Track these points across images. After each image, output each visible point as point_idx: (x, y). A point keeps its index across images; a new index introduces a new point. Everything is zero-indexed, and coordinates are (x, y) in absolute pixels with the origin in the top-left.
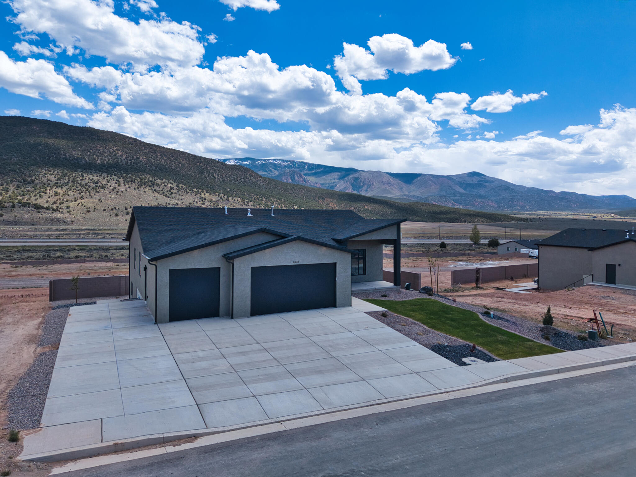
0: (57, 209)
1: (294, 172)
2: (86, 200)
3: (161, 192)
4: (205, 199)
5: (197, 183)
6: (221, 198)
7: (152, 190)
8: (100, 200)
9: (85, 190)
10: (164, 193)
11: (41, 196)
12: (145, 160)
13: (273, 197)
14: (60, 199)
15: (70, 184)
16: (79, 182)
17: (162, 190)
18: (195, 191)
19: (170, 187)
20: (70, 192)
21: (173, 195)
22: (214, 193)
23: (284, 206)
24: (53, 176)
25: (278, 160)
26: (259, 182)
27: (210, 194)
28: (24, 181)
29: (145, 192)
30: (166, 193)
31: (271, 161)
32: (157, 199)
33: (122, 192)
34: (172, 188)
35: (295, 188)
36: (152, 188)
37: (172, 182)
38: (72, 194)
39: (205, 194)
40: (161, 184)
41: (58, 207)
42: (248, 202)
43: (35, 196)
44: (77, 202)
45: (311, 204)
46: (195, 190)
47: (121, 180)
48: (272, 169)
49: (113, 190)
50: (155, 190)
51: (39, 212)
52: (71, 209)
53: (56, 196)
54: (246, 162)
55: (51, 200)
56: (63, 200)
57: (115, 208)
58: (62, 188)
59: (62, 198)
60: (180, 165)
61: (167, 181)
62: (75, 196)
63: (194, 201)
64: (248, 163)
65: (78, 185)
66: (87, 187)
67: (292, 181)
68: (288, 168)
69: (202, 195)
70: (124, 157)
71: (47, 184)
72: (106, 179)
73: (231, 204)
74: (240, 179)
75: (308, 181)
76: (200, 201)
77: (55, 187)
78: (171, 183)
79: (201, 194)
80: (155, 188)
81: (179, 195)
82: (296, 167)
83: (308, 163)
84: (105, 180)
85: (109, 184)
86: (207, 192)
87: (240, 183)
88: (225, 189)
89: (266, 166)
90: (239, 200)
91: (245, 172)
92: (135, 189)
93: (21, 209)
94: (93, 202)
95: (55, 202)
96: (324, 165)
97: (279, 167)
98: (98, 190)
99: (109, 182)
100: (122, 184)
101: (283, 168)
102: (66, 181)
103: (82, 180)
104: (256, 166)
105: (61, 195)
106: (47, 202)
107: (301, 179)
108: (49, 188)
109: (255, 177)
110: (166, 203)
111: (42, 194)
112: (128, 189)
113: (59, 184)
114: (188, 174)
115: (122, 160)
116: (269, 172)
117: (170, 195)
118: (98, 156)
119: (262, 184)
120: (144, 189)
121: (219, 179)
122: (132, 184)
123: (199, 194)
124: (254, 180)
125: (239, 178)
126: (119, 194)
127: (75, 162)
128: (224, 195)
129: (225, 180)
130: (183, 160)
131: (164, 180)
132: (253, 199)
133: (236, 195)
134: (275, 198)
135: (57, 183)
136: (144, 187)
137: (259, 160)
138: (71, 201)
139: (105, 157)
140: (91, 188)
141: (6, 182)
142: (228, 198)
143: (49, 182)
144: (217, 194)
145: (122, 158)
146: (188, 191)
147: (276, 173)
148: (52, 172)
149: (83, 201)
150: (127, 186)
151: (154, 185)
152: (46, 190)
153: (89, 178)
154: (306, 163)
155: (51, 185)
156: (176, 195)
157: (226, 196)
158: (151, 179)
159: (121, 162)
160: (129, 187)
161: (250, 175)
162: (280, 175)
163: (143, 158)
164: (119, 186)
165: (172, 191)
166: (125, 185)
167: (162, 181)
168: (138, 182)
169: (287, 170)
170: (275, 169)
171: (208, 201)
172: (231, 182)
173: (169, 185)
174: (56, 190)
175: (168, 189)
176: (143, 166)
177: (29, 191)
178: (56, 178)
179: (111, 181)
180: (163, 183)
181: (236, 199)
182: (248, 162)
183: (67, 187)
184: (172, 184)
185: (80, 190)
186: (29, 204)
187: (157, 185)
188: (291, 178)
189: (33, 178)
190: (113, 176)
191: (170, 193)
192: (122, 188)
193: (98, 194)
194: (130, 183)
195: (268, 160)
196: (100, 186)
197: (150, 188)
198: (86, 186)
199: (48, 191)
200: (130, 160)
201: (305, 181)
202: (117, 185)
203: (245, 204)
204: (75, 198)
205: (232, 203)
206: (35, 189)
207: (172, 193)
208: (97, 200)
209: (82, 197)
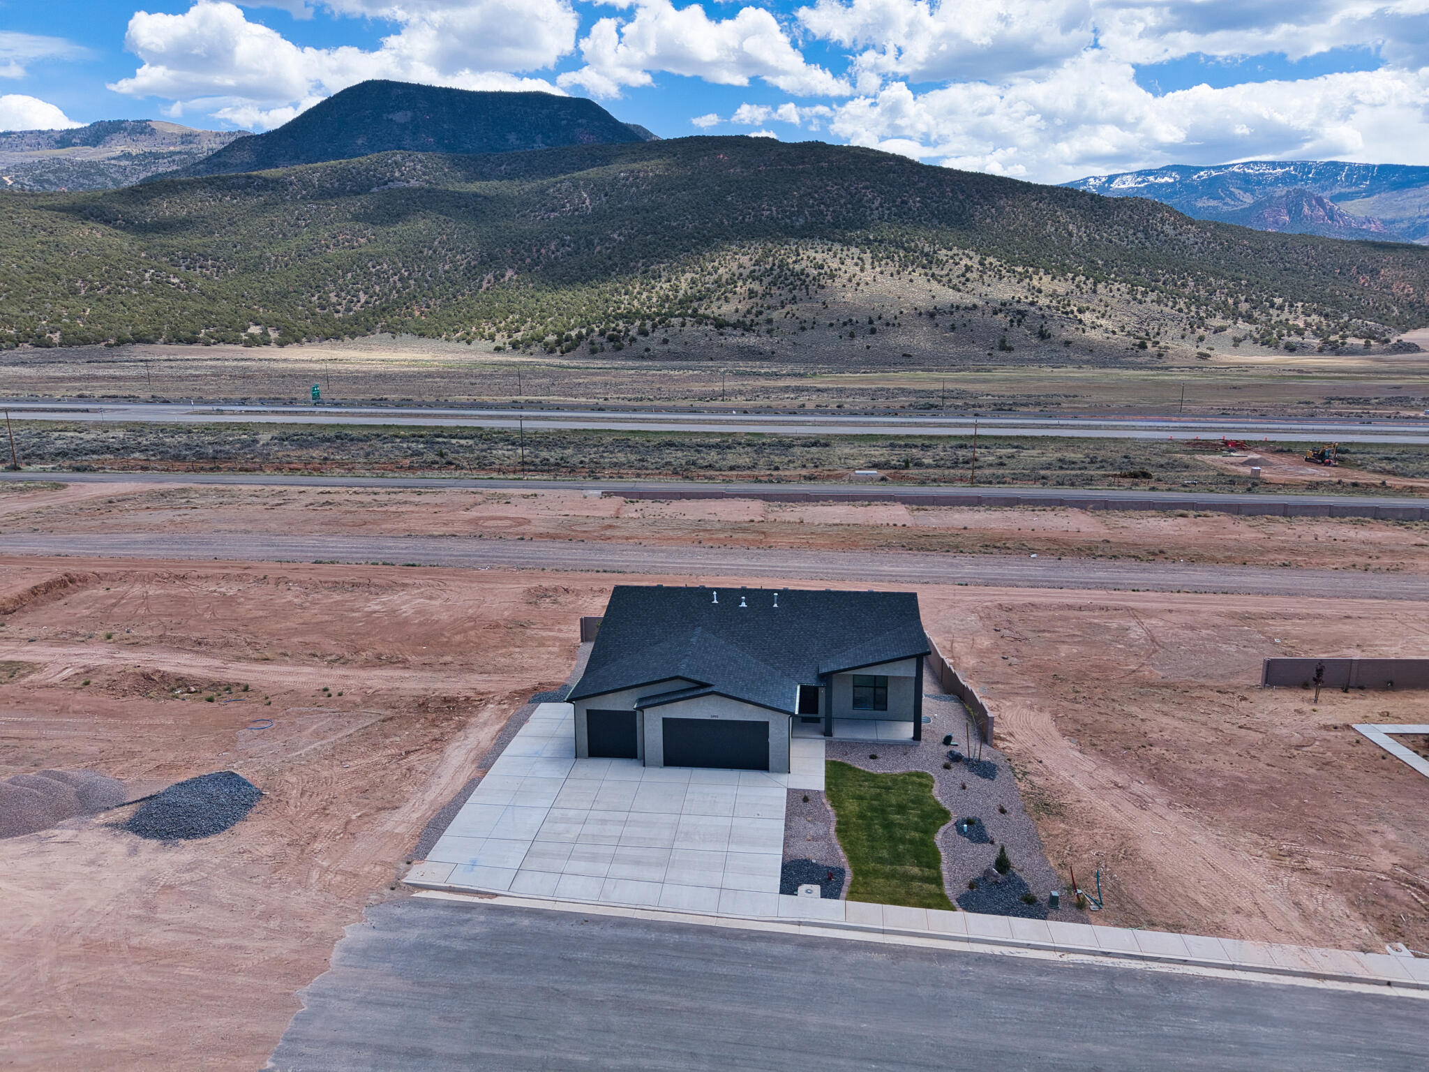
0: (751, 326)
1: (1301, 193)
2: (800, 305)
3: (945, 279)
4: (1040, 291)
5: (1027, 253)
6: (1078, 286)
7: (926, 274)
8: (824, 303)
9: (799, 283)
10: (950, 281)
11: (727, 300)
12: (918, 205)
13: (1217, 275)
14: (757, 304)
15: (775, 273)
16: (791, 266)
17: (948, 275)
18: (1020, 274)
19: (966, 265)
20: (774, 290)
21: (969, 284)
22: (1064, 275)
23: (1243, 298)
24: (748, 257)
25: (1255, 163)
26: (1183, 238)
27: (1054, 278)
28: (702, 270)
29: (911, 281)
30: (955, 281)
31: (1236, 169)
32: (934, 297)
33: (867, 284)
34: (968, 269)
35: (1289, 246)
36: (927, 271)
37: (972, 254)
38: (778, 292)
39: (1041, 279)
40: (947, 261)
41: (752, 320)
42: (1145, 294)
43: (718, 299)
44: (785, 311)
45: (1328, 291)
46: (1020, 269)
47: (867, 256)
48: (1237, 191)
49: (850, 280)
50: (933, 275)
51: (721, 334)
52: (775, 325)
53: (750, 298)
54: (1166, 179)
55: (743, 307)
56: (762, 306)
57: (851, 320)
58: (761, 281)
59: (760, 302)
60: (993, 210)
61: (960, 252)
62: (783, 298)
63: (1013, 298)
64: (1171, 180)
65: (789, 273)
66: (803, 277)
67: (1292, 219)
68: (1285, 184)
69: (1035, 282)
70: (877, 204)
71: (737, 275)
72: (839, 256)
73: (1101, 301)
74: (1135, 234)
75: (1341, 216)
76: (1026, 298)
77: (750, 280)
78: (968, 256)
79: (1031, 280)
80: (934, 270)
81: (983, 283)
82: (1308, 179)
83: (1350, 164)
84: (837, 260)
85: (843, 268)
86: (1047, 273)
87: (1133, 242)
88: (1093, 262)
89: (1217, 184)
90: (1123, 289)
91: (1150, 214)
92: (892, 275)
93: (695, 328)
94: (812, 309)
95: (749, 312)
96: (1404, 166)
97: (1259, 183)
98: (822, 282)
99: (843, 264)
100: (868, 266)
101: (1271, 185)
102: (768, 267)
103: (795, 262)
104: (1191, 188)
105: (760, 295)
106: (737, 311)
107: (1322, 213)
108: (740, 283)
109: (1174, 224)
110: (952, 306)
111: (729, 295)
112: (879, 277)
113: (756, 274)
114: (1008, 231)
115: (872, 210)
116: (1228, 200)
117: (964, 284)
118: (827, 206)
119: (1192, 240)
120: (910, 274)
121: (1080, 237)
122: (887, 264)
123: (1028, 280)
124: (1171, 232)
125: (1131, 232)
126: (860, 288)
127: (786, 224)
128: (1088, 279)
129: (1095, 239)
130: (1001, 198)
131: (955, 250)
132: (1160, 284)
133: (1117, 275)
134: (1223, 277)
135: (754, 271)
136: (910, 269)
137: (1202, 169)
138: (775, 308)
139: (842, 207)
140: (811, 278)
141: (675, 274)
142: (1095, 284)
143: (741, 269)
144: (1070, 275)
145: (874, 206)
146: (1004, 272)
147: (1248, 199)
148: (746, 249)
149: (794, 307)
150: (878, 269)
151: (931, 263)
152: (735, 287)
153: (808, 257)
154: (1344, 164)
155: (744, 276)
156: (975, 283)
157: (1091, 280)
158: (926, 249)
159: (870, 215)
160: (882, 273)
161: (1163, 221)
162: (1258, 205)
163: (914, 202)
164: (862, 270)
165: (968, 275)
166: (873, 268)
167: (950, 253)
168: (900, 260)
169: (1281, 191)
170: (1246, 191)
171: (1046, 296)
172: (1111, 241)
173: (963, 263)
174: (752, 286)
175: (960, 272)
176: (914, 219)
177: (708, 290)
178: (753, 262)
179: (848, 261)
180: (952, 258)
181: (1117, 285)
182: (1171, 177)
183: (770, 279)
184: (971, 258)
185: (791, 283)
186: (708, 317)
187: (940, 263)
188: (1289, 212)
189: (716, 264)
190: (853, 250)
191: (963, 279)
192: (868, 275)
193: (822, 291)
194: (883, 263)
195: (1227, 167)
196: (826, 274)
197: (923, 271)
198: (802, 274)
199: (738, 289)
200: (888, 209)
201: (1331, 218)
202: (858, 268)
203: (1135, 299)
204: (782, 302)
205: (1104, 298)
206: (719, 286)
207: (968, 280)
208: (820, 305)
209: (794, 299)
